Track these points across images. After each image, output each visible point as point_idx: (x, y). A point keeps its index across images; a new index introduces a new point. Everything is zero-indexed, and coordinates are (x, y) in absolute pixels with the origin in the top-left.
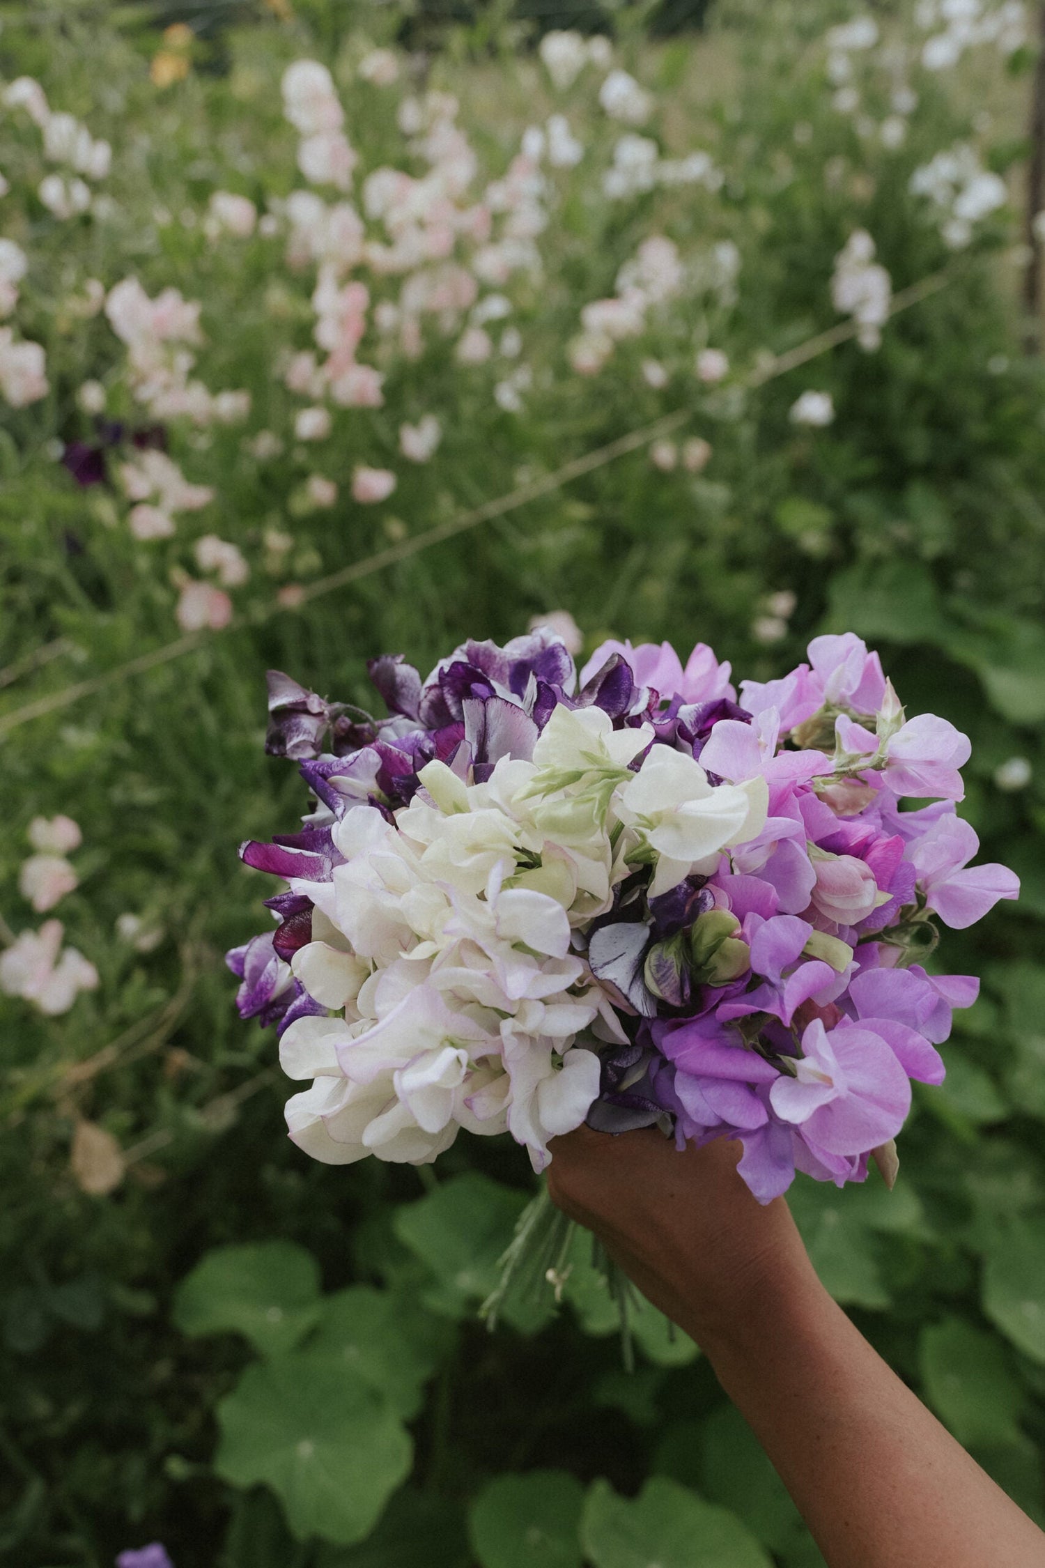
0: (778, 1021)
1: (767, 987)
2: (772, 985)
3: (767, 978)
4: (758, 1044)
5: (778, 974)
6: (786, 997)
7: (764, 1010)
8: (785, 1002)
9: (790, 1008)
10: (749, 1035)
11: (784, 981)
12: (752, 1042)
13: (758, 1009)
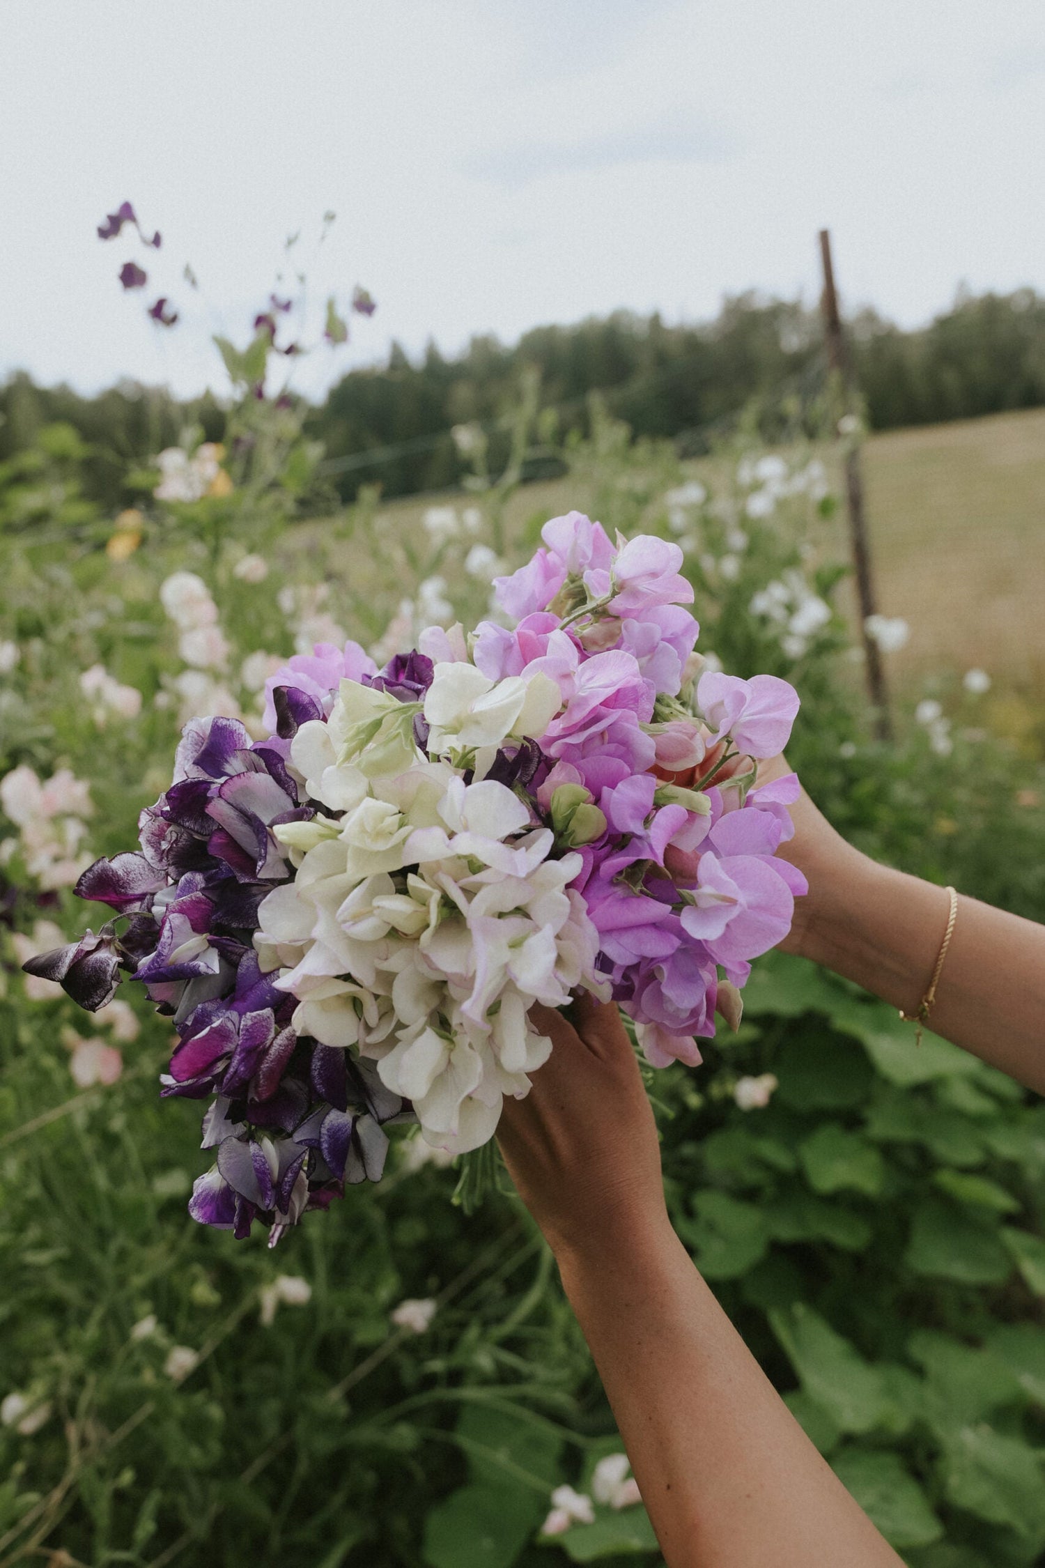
0: (655, 864)
1: (636, 841)
2: (639, 837)
3: (633, 833)
4: (643, 888)
5: (642, 828)
6: (654, 843)
7: (640, 858)
8: (654, 847)
9: (660, 852)
10: (635, 884)
11: (647, 830)
12: (639, 888)
13: (636, 858)
